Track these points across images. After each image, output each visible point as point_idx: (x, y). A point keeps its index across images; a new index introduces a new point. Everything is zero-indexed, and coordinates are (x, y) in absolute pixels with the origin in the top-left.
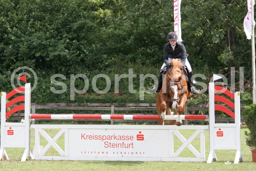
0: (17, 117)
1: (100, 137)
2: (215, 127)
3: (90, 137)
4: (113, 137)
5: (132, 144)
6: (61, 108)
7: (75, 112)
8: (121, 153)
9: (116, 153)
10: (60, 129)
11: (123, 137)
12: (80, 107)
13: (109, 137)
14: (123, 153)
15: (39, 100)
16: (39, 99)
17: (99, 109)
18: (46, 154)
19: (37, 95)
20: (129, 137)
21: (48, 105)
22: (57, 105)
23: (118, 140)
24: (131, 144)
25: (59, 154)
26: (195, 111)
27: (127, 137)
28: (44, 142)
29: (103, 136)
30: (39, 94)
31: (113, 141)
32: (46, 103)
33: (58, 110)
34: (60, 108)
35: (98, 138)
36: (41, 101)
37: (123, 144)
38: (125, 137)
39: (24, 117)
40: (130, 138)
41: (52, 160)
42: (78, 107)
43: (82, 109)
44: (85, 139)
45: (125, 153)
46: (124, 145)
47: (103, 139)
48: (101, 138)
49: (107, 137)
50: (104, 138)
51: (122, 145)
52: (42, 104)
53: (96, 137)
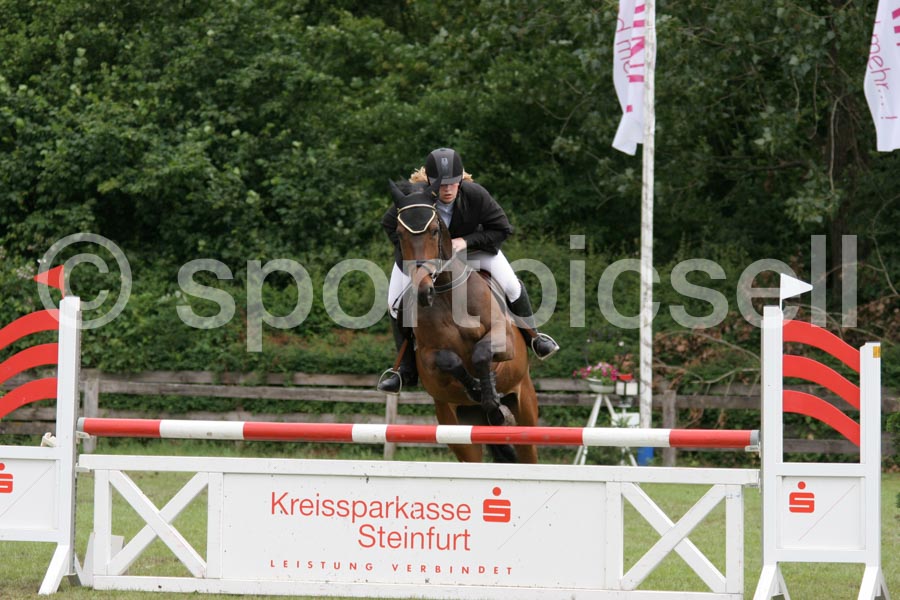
0: (29, 421)
1: (343, 505)
2: (783, 477)
3: (306, 507)
4: (392, 509)
5: (466, 535)
6: (197, 389)
7: (249, 406)
8: (423, 569)
9: (402, 568)
10: (191, 475)
11: (433, 507)
12: (267, 388)
13: (377, 506)
14: (430, 570)
15: (114, 359)
16: (112, 356)
17: (341, 399)
18: (135, 569)
19: (104, 338)
20: (452, 507)
21: (146, 379)
22: (181, 378)
23: (413, 518)
24: (460, 535)
25: (185, 568)
26: (705, 411)
27: (448, 508)
28: (126, 523)
29: (354, 504)
30: (113, 336)
31: (392, 523)
32: (138, 370)
33: (185, 399)
34: (191, 391)
35: (337, 509)
36: (119, 363)
37: (430, 534)
38: (440, 506)
39: (54, 421)
40: (458, 512)
41: (158, 590)
42: (260, 388)
43: (278, 397)
44: (286, 513)
45: (438, 569)
46: (434, 538)
47: (354, 514)
48: (347, 510)
49: (369, 508)
50: (359, 509)
51: (426, 538)
52: (123, 375)
53: (328, 508)
